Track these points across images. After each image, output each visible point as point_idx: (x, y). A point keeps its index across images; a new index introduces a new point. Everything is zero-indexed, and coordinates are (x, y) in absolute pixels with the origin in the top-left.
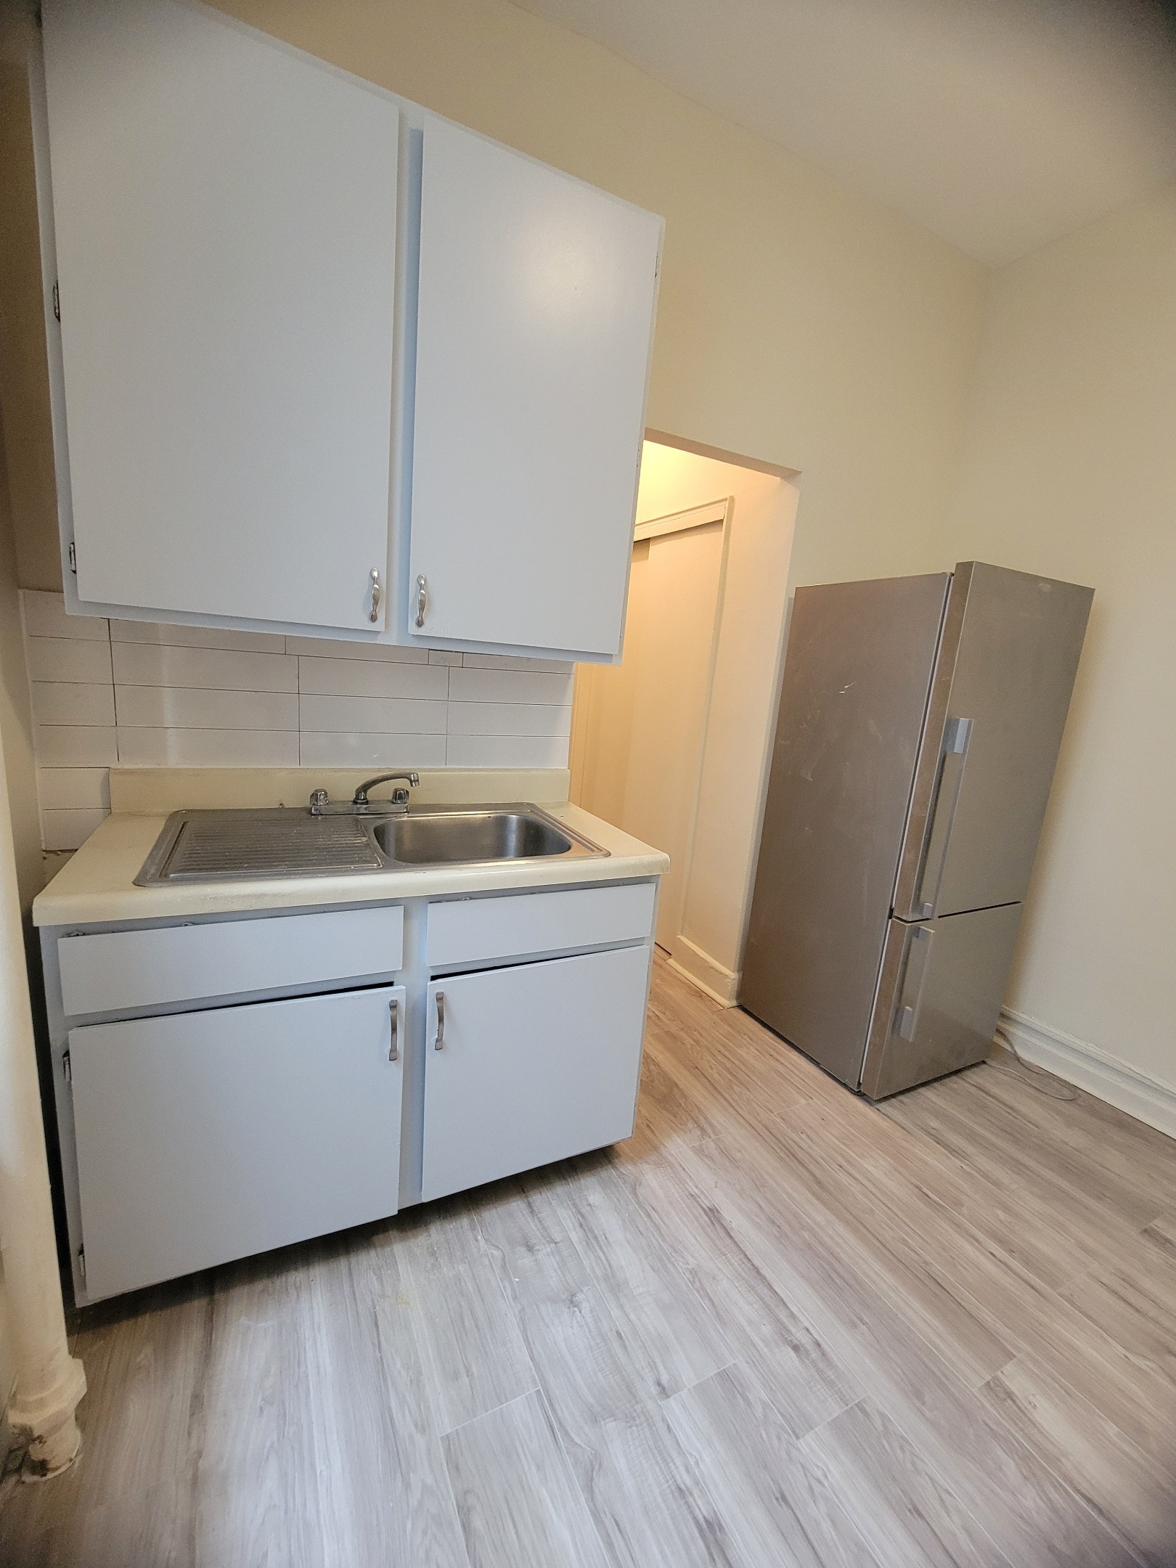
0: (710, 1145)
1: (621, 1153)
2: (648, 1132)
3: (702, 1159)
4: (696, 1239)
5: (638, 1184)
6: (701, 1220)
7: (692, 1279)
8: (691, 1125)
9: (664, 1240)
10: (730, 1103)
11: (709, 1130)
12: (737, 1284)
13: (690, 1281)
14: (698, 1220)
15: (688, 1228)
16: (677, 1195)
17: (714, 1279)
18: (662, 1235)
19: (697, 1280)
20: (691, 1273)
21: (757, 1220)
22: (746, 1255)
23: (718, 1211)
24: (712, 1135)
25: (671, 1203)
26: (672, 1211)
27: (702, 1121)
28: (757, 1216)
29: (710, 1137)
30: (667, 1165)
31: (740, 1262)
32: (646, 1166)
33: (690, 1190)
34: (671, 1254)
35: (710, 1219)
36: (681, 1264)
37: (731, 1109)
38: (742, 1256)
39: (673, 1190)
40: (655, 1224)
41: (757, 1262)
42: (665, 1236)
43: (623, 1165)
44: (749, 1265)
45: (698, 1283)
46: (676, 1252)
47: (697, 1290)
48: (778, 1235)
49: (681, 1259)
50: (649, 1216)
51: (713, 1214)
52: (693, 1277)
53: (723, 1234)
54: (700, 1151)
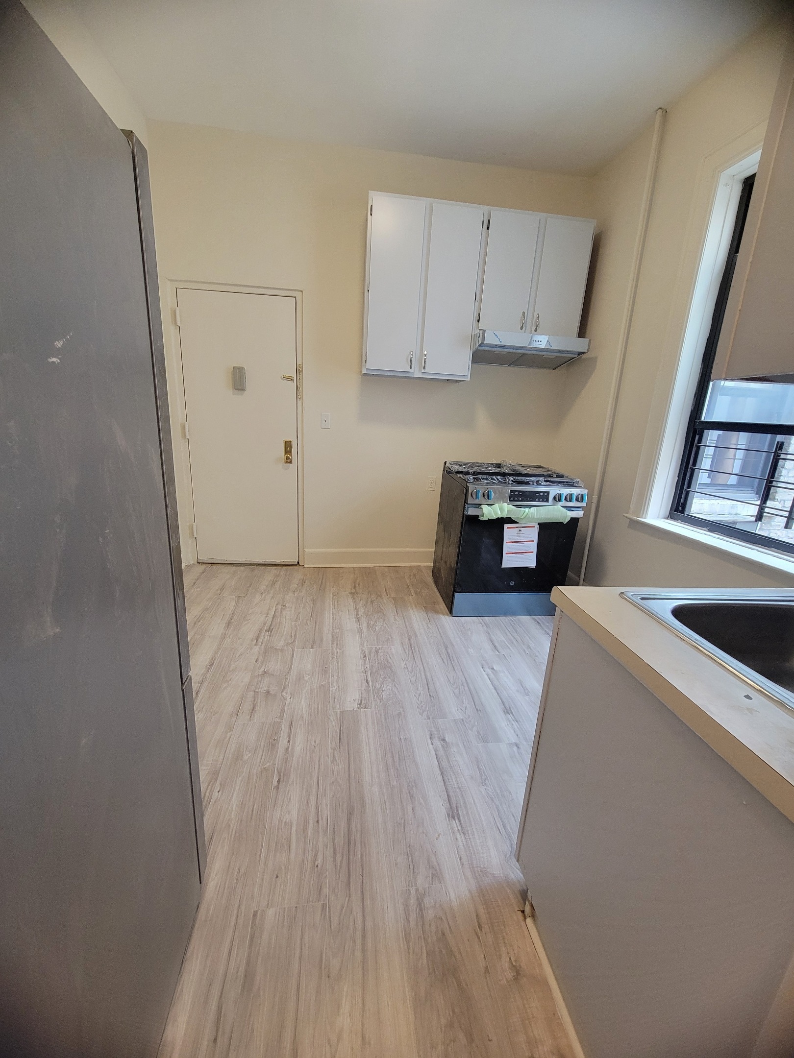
0: (421, 881)
1: (518, 895)
2: (484, 918)
3: (439, 865)
4: (474, 801)
5: (508, 856)
6: (465, 813)
7: (487, 781)
8: (430, 914)
9: (497, 807)
10: (364, 937)
11: (413, 901)
12: (460, 771)
13: (488, 780)
14: (467, 813)
15: (477, 810)
16: (476, 836)
17: (472, 777)
18: (498, 810)
19: (483, 780)
20: (485, 784)
21: (422, 801)
22: (444, 783)
23: (448, 815)
24: (413, 891)
25: (484, 831)
26: (484, 824)
27: (413, 917)
28: (421, 804)
29: (417, 890)
30: (476, 869)
31: (450, 780)
32: (496, 872)
33: (463, 838)
34: (495, 797)
35: (458, 811)
36: (490, 790)
37: (369, 925)
38: (447, 783)
39: (478, 841)
40: (501, 819)
41: (440, 778)
42: (496, 809)
43: (518, 880)
44: (445, 778)
45: (483, 778)
46: (492, 798)
47: (485, 775)
48: (414, 789)
49: (489, 792)
50: (504, 826)
51: (453, 814)
52: (485, 781)
53: (453, 799)
54: (436, 875)
